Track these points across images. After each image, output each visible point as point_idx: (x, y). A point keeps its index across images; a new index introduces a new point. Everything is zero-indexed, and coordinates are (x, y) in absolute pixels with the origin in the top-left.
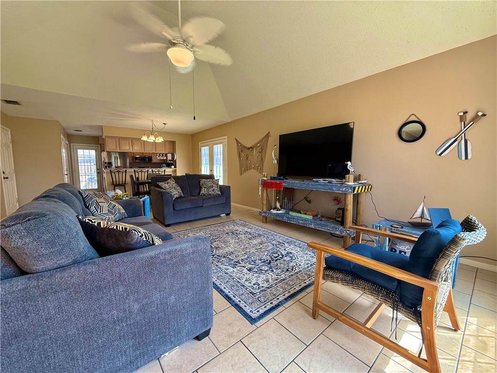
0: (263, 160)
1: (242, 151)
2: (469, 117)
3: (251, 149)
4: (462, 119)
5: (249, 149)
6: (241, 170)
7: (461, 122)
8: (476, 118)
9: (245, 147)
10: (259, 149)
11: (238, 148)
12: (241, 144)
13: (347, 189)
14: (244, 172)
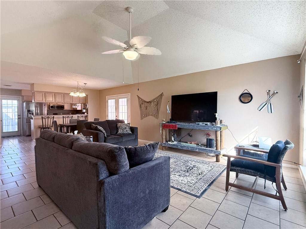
0: (159, 110)
1: (142, 104)
2: (271, 93)
3: (149, 103)
4: (268, 93)
5: (148, 102)
6: (142, 116)
7: (268, 95)
8: (274, 94)
9: (146, 102)
10: (156, 103)
11: (139, 102)
12: (142, 99)
13: (217, 129)
14: (144, 118)
